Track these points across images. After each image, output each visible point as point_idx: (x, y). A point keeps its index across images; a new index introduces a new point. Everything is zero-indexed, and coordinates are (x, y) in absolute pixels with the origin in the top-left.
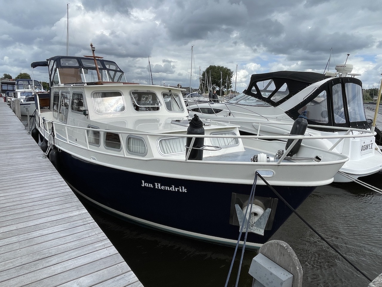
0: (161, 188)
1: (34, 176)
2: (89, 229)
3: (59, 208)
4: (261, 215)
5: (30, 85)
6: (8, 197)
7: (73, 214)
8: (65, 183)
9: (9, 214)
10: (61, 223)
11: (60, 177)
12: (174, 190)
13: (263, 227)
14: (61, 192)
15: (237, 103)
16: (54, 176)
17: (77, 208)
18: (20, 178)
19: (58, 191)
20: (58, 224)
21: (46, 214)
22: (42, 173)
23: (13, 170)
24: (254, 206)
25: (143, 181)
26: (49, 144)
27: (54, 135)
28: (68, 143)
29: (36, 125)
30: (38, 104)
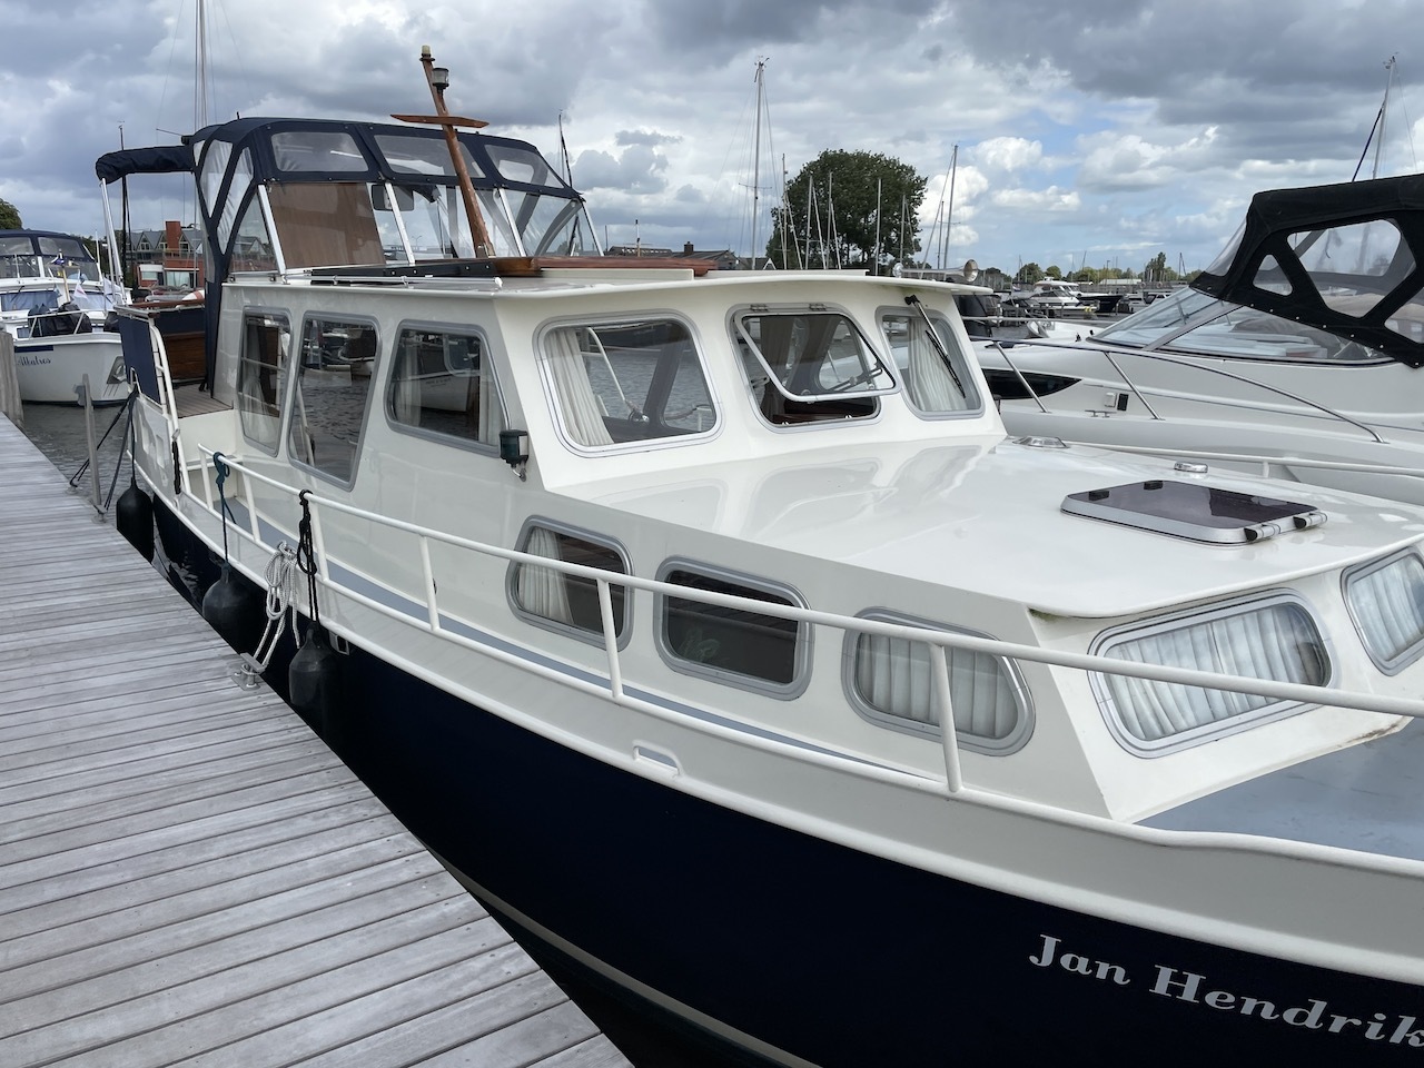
0: (1200, 998)
5: (45, 256)
12: (1311, 1022)
15: (1164, 348)
25: (1049, 941)
26: (277, 609)
27: (314, 565)
28: (437, 629)
29: (144, 473)
30: (159, 374)
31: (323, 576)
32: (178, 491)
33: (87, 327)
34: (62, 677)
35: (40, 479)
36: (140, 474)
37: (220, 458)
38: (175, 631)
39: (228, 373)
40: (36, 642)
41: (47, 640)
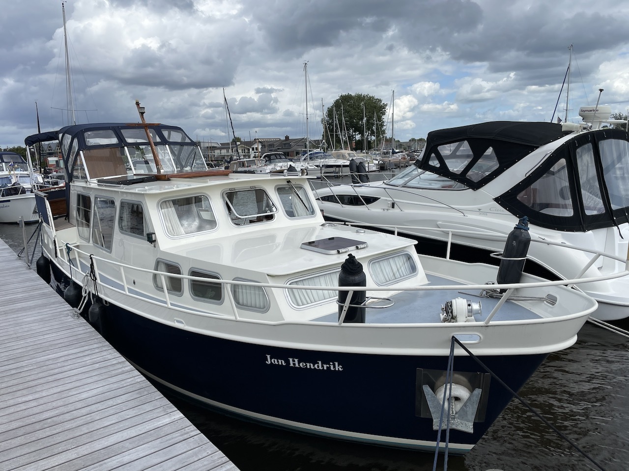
0: (299, 365)
1: (71, 357)
2: (195, 446)
3: (135, 413)
4: (465, 400)
5: (6, 162)
6: (41, 401)
7: (161, 423)
8: (128, 366)
9: (55, 432)
10: (146, 440)
11: (118, 354)
12: (320, 368)
13: (470, 419)
14: (128, 384)
15: (404, 186)
16: (105, 353)
17: (165, 410)
18: (47, 362)
19: (123, 382)
20: (142, 443)
21: (116, 427)
22: (82, 349)
23: (30, 348)
24: (454, 386)
25: (268, 357)
26: (86, 293)
27: (95, 278)
28: (128, 293)
29: (46, 251)
30: (49, 216)
31: (98, 281)
32: (56, 257)
33: (24, 191)
34: (16, 319)
35: (7, 255)
36: (45, 251)
37: (68, 245)
38: (54, 303)
39: (74, 213)
40: (7, 309)
41: (11, 308)
